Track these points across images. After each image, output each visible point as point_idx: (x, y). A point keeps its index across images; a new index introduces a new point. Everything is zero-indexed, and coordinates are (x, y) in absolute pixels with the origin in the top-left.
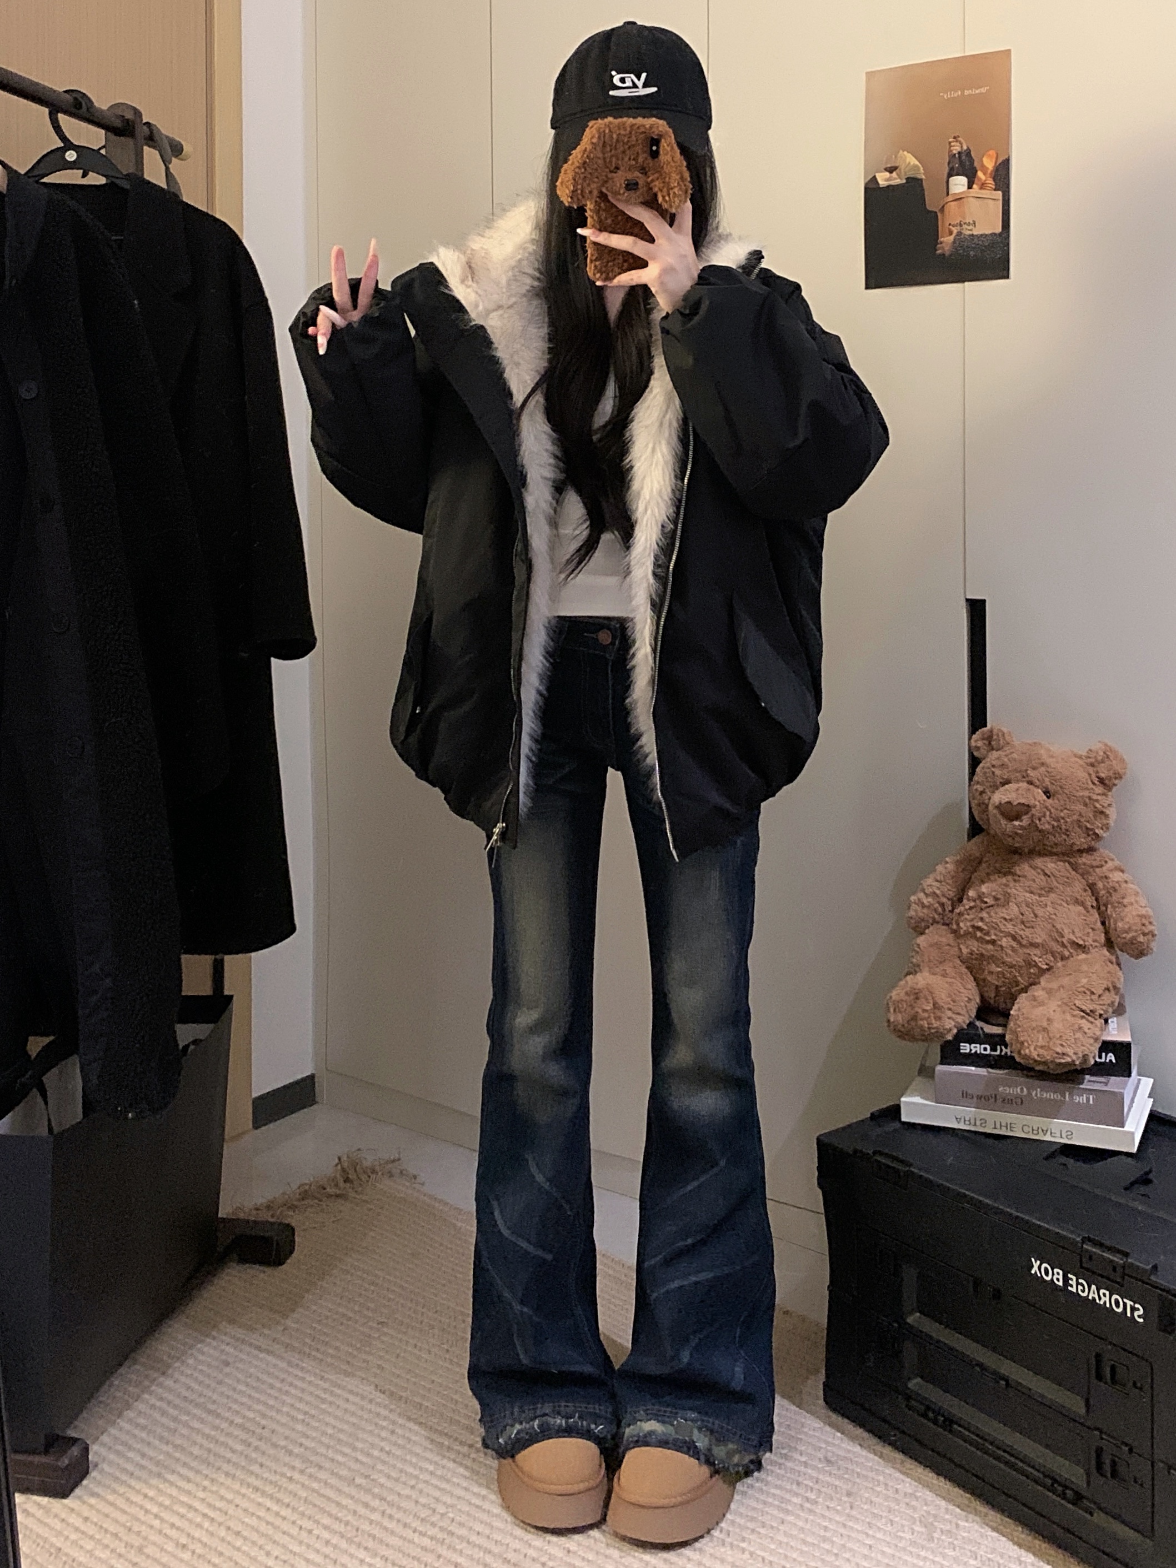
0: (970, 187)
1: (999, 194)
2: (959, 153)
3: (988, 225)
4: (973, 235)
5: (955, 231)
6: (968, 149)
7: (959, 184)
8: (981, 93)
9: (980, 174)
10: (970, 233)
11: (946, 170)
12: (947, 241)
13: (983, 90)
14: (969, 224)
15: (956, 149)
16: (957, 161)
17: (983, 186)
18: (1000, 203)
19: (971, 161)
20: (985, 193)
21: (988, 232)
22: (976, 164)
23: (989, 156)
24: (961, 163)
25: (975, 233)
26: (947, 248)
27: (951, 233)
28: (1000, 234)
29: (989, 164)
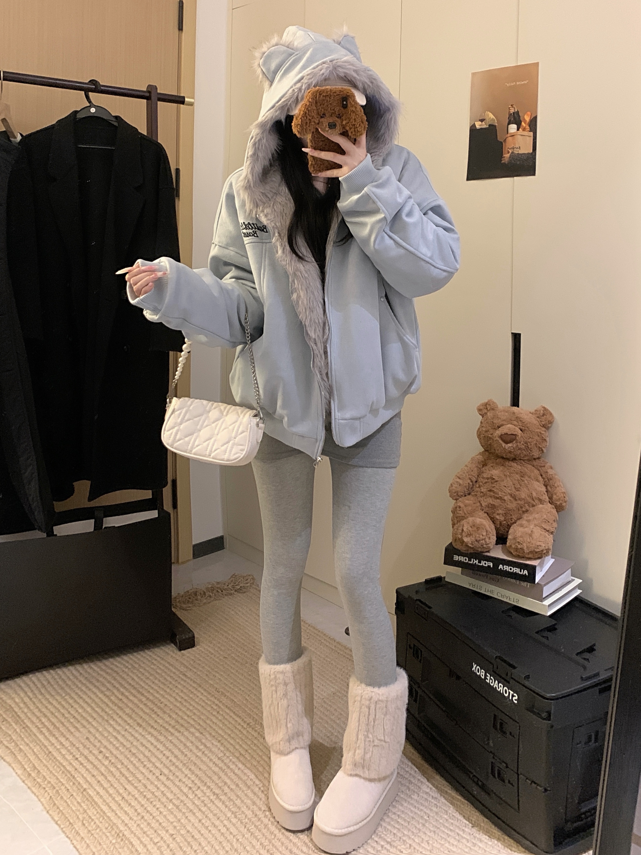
0: (518, 129)
1: (531, 134)
2: (514, 113)
3: (526, 149)
4: (518, 154)
5: (510, 151)
6: (518, 112)
7: (513, 128)
8: (524, 84)
9: (523, 123)
10: (517, 152)
11: (507, 121)
12: (507, 156)
13: (525, 82)
14: (517, 148)
15: (512, 111)
16: (512, 116)
17: (524, 130)
18: (532, 138)
19: (519, 116)
20: (526, 133)
21: (526, 152)
22: (521, 118)
23: (528, 115)
24: (515, 118)
25: (520, 152)
26: (507, 160)
27: (509, 152)
28: (532, 154)
29: (527, 118)
